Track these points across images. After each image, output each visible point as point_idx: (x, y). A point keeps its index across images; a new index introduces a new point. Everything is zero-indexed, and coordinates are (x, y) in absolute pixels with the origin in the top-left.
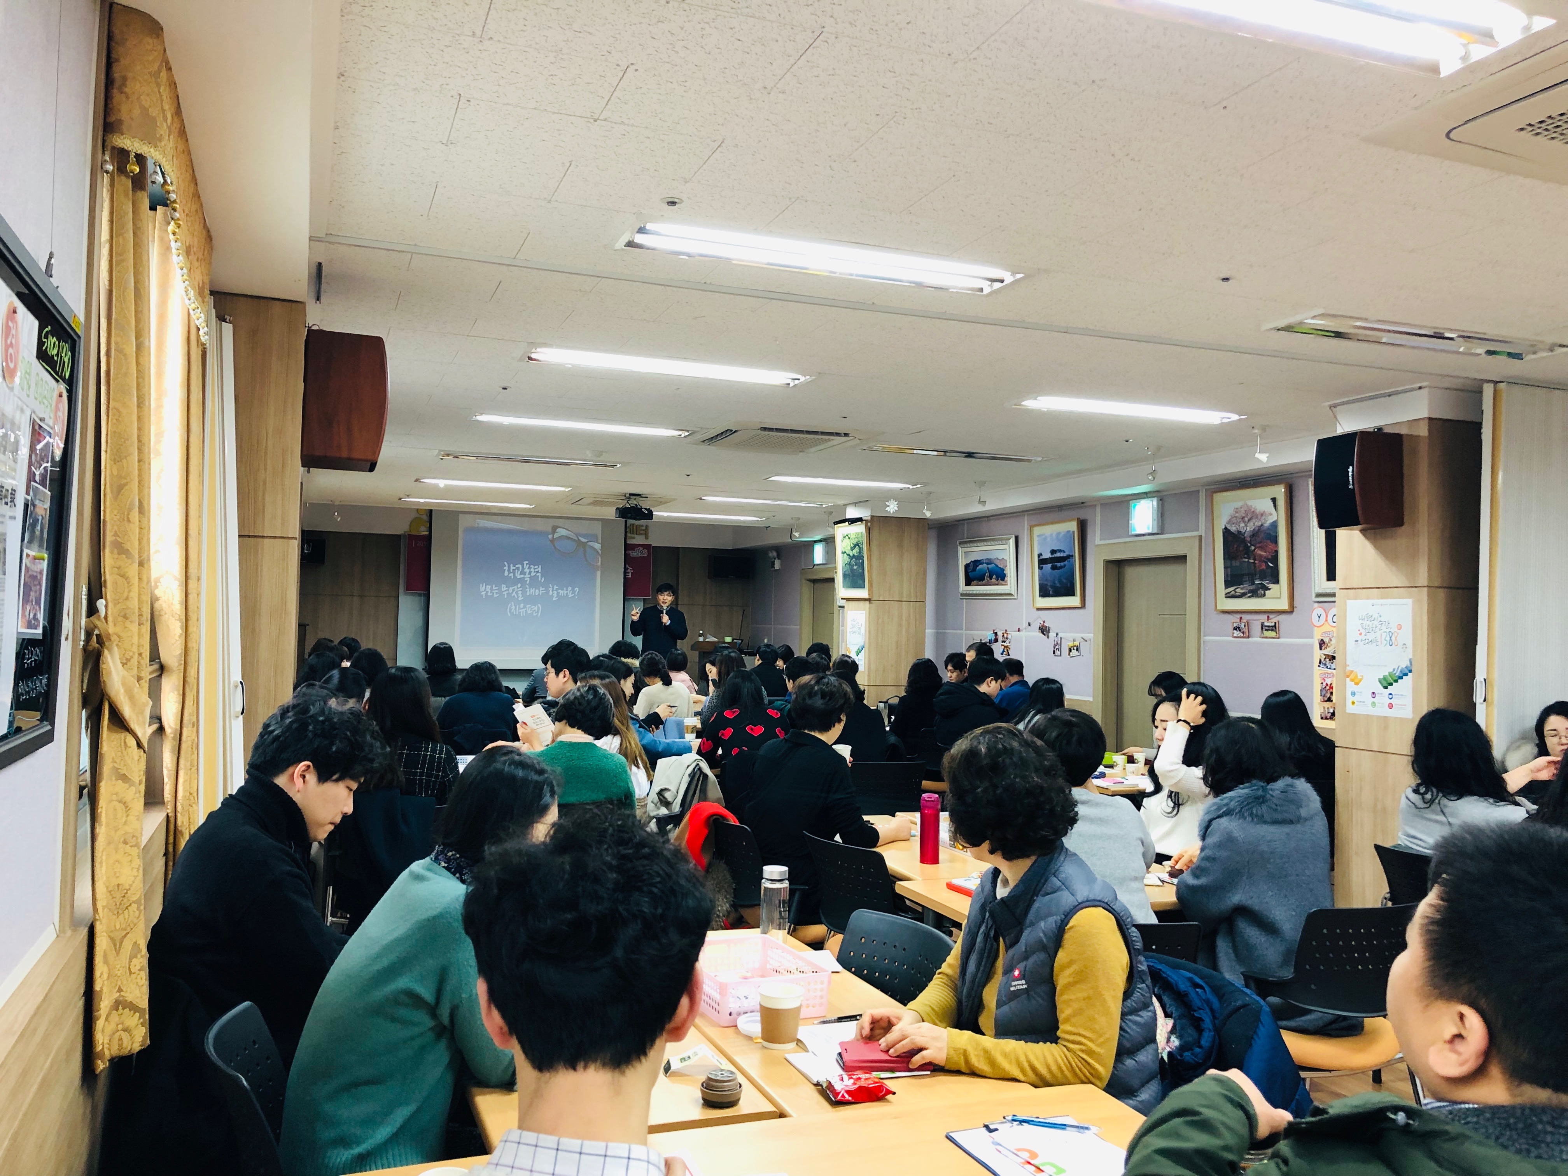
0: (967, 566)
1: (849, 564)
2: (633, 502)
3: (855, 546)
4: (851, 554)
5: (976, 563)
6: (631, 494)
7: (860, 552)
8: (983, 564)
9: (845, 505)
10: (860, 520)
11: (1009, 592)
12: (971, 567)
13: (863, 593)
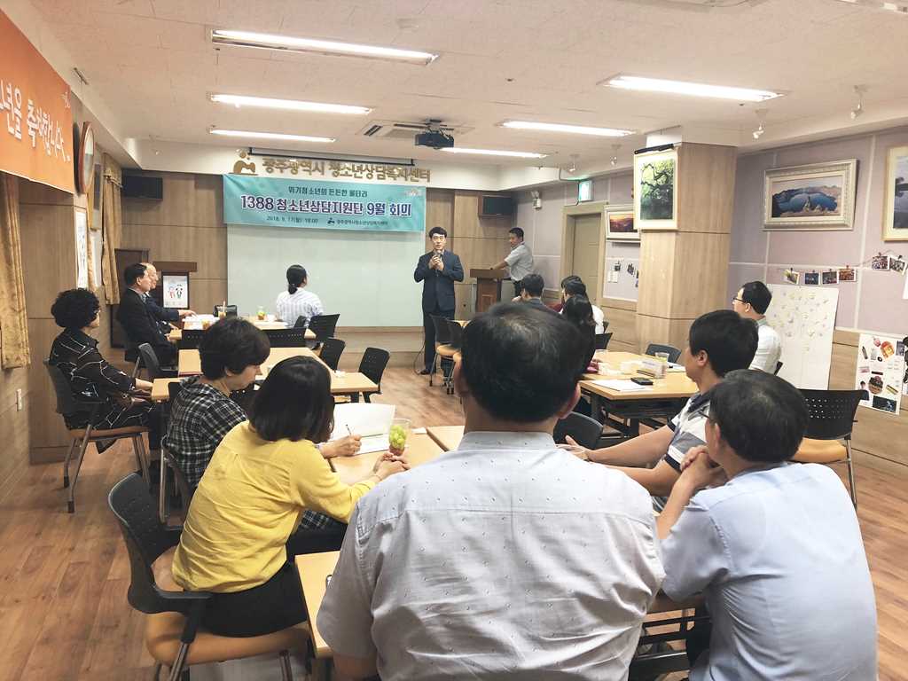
0: (775, 198)
1: (651, 194)
2: (434, 127)
3: (660, 175)
4: (654, 184)
5: (791, 193)
6: (431, 121)
7: (667, 182)
8: (802, 193)
9: (646, 134)
10: (671, 146)
11: (843, 222)
12: (783, 198)
13: (671, 224)
